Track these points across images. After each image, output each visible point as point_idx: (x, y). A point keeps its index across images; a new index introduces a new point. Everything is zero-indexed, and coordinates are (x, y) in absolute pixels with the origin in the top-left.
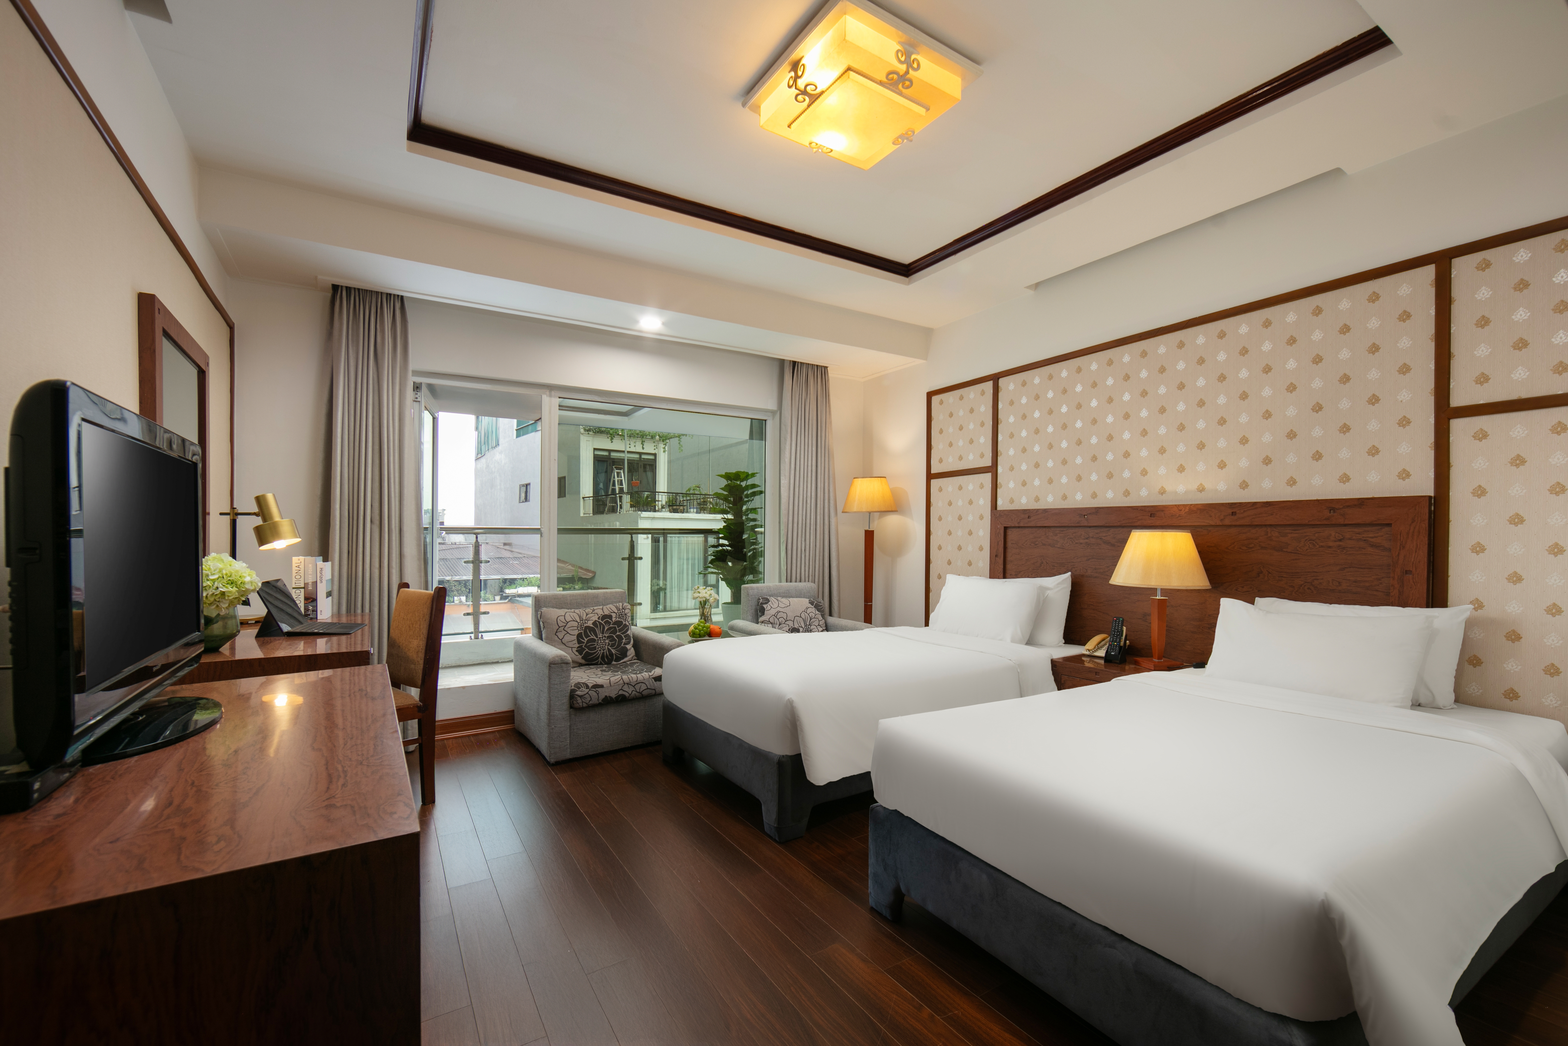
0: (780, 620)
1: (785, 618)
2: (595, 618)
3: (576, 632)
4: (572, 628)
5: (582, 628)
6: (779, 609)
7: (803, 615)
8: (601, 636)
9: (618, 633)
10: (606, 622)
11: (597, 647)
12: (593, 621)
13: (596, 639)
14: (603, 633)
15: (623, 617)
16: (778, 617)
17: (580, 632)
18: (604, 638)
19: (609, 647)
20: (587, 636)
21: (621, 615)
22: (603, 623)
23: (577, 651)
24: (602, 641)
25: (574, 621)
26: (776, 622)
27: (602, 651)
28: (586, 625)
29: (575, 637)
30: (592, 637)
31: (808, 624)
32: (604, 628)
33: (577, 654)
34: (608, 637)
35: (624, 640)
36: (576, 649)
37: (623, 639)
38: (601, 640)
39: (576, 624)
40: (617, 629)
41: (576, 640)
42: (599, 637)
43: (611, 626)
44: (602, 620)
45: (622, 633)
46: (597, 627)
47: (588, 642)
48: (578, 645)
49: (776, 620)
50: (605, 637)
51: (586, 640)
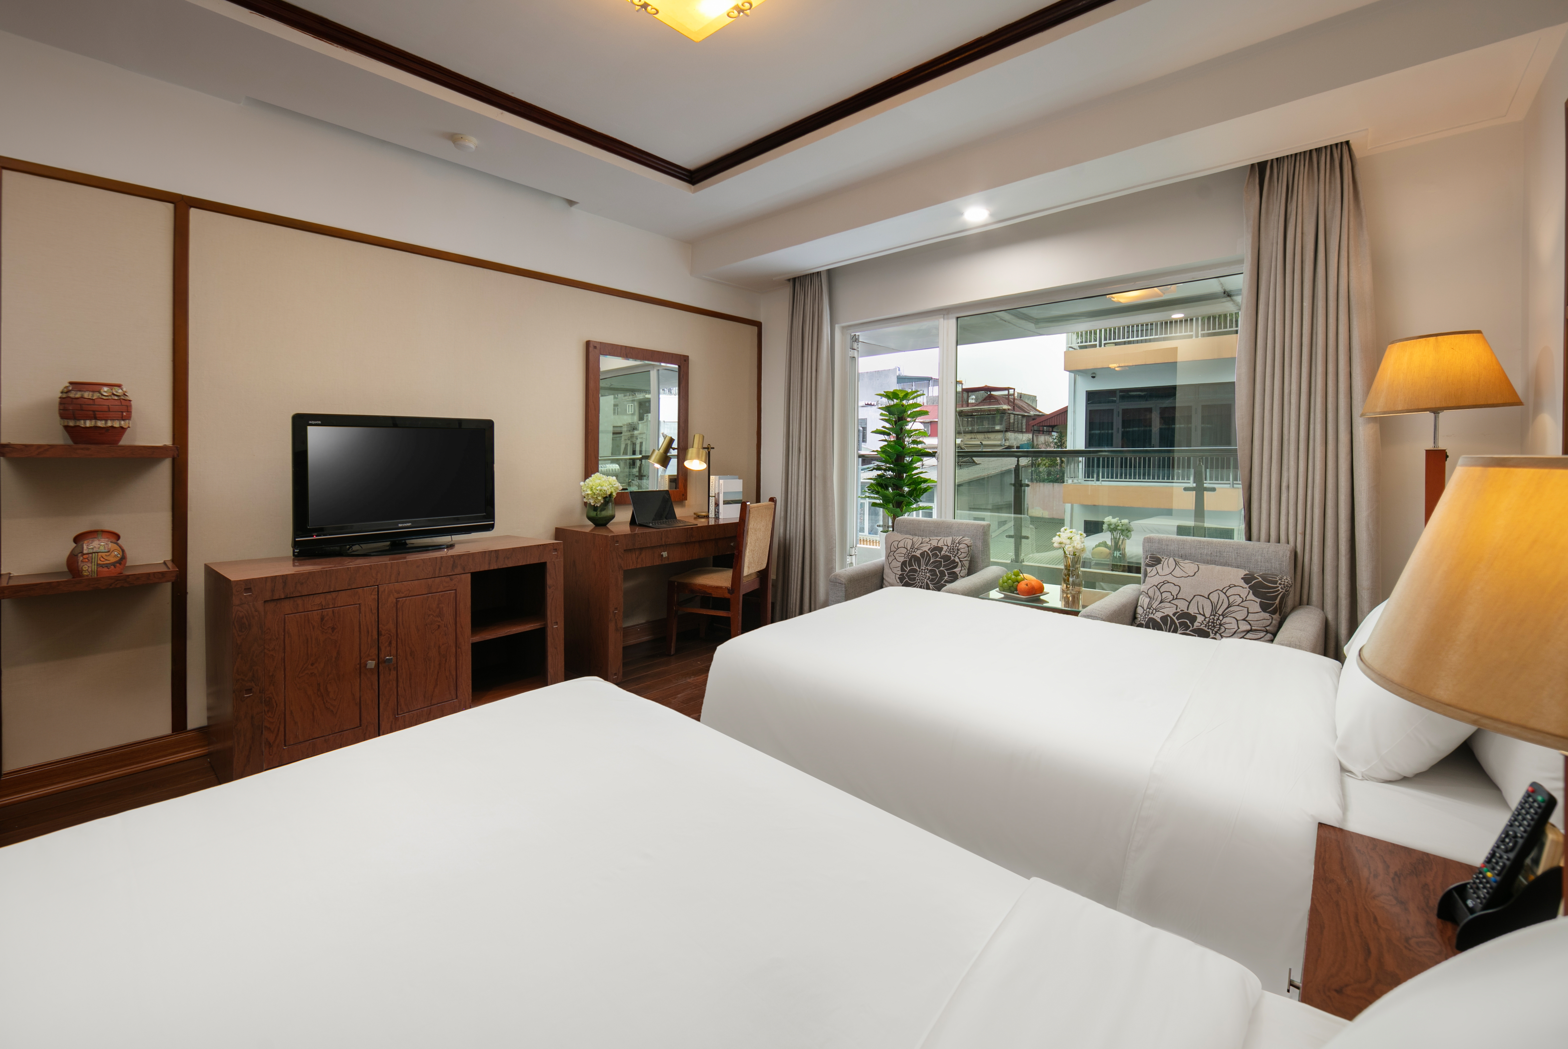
0: (1164, 595)
1: (1175, 594)
2: (926, 548)
3: (902, 559)
4: (899, 555)
5: (909, 556)
6: (1169, 578)
7: (1214, 597)
8: (924, 568)
9: (941, 569)
10: (936, 555)
11: (917, 578)
12: (922, 551)
13: (919, 570)
14: (926, 566)
15: (954, 552)
16: (1162, 590)
17: (905, 559)
18: (926, 571)
19: (928, 581)
20: (911, 565)
21: (953, 549)
22: (931, 554)
23: (899, 578)
24: (923, 574)
25: (905, 548)
26: (1155, 597)
27: (920, 584)
28: (914, 554)
29: (899, 564)
30: (915, 567)
31: (1220, 612)
32: (929, 560)
33: (898, 581)
34: (931, 571)
35: (946, 578)
36: (898, 576)
37: (946, 576)
38: (922, 572)
39: (904, 551)
40: (943, 563)
41: (900, 567)
42: (921, 568)
43: (937, 559)
44: (931, 552)
45: (946, 570)
46: (923, 557)
47: (910, 571)
48: (901, 573)
49: (1158, 593)
50: (927, 569)
51: (909, 568)
